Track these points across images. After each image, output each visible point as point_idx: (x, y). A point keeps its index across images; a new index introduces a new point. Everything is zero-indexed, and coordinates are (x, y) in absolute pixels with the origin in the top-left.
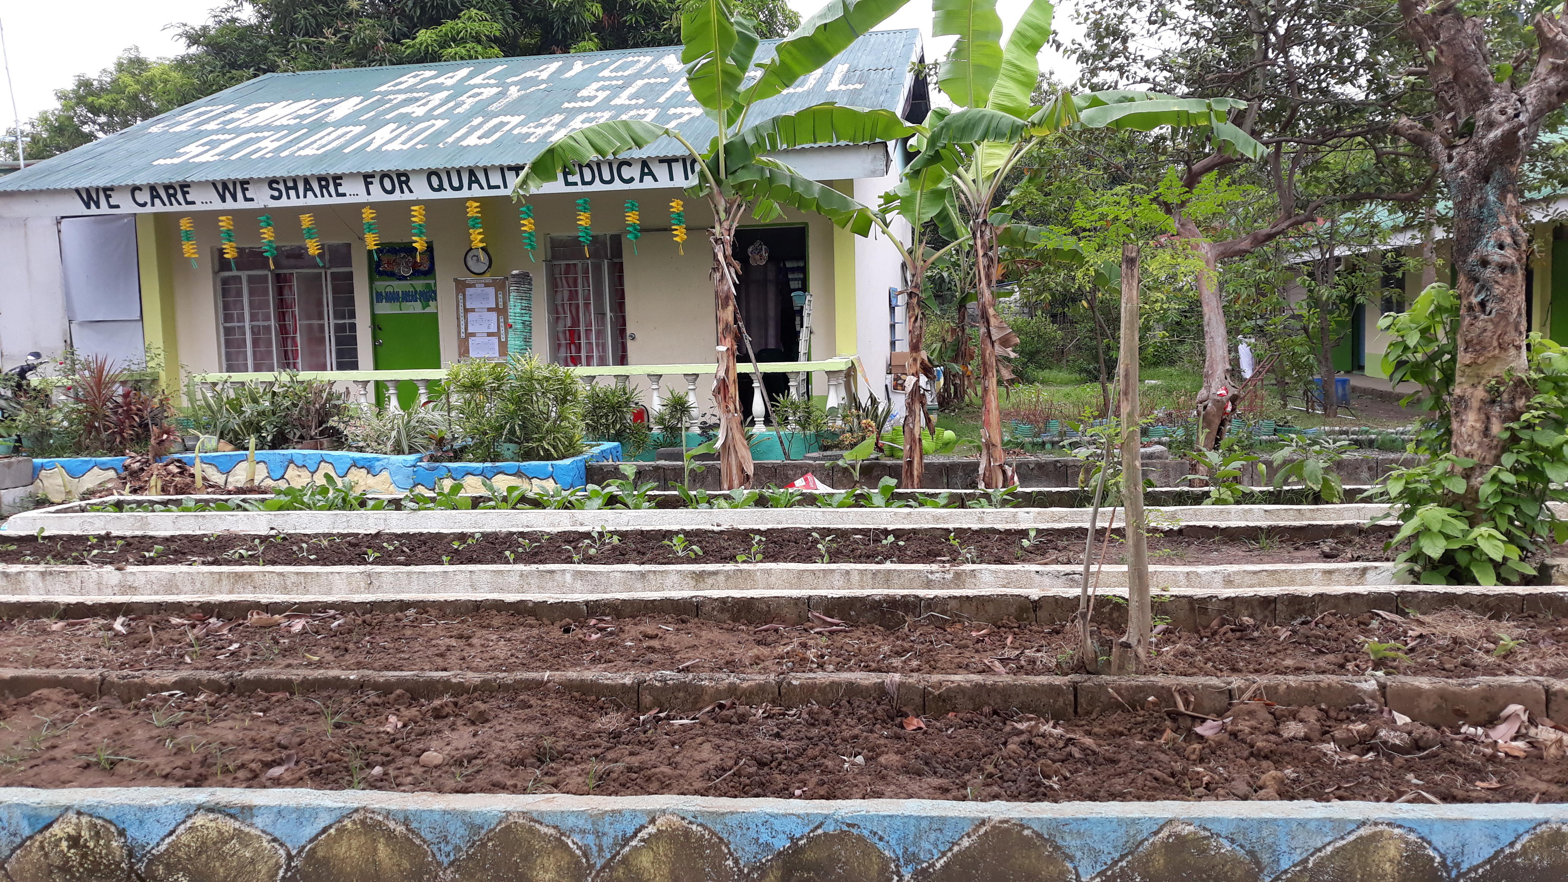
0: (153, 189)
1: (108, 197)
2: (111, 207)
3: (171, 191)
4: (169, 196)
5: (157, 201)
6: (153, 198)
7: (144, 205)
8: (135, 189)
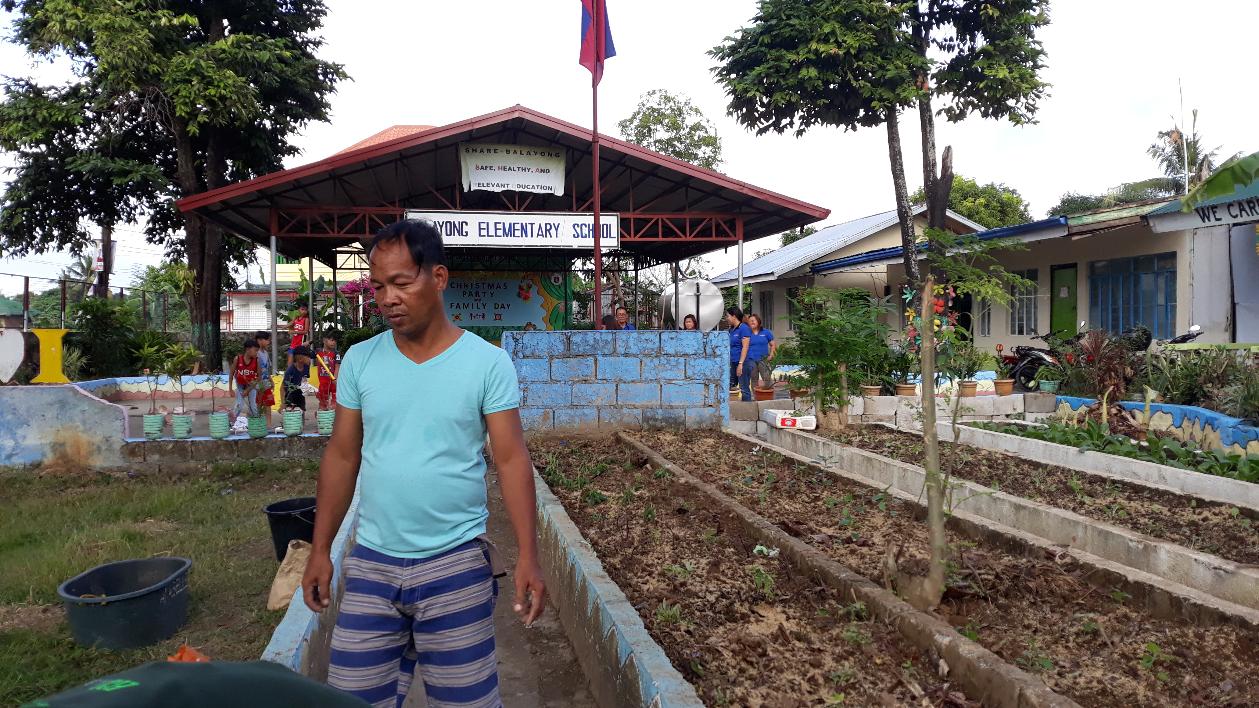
0: (1240, 204)
1: (1214, 213)
2: (1217, 220)
3: (1252, 205)
4: (1251, 208)
5: (1244, 213)
6: (1241, 211)
7: (1236, 217)
8: (1230, 205)
